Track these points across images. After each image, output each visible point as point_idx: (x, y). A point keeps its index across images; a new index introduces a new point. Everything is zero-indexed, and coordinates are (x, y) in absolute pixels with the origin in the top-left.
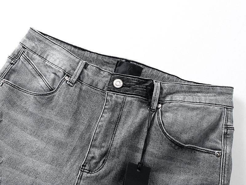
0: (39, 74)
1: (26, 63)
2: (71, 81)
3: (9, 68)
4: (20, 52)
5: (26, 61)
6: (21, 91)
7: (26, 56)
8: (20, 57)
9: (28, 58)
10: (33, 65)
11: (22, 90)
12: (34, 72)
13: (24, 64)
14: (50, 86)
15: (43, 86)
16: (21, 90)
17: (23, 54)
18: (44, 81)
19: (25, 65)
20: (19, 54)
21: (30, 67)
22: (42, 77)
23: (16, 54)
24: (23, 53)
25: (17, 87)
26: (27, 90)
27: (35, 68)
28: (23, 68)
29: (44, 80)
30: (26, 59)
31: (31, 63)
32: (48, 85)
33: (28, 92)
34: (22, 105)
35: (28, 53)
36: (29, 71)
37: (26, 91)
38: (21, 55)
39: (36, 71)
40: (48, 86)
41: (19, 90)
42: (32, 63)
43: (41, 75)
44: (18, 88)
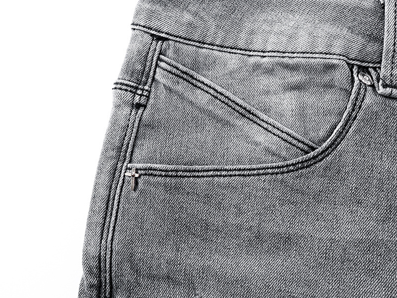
0: (242, 111)
1: (181, 87)
2: (388, 82)
3: (136, 125)
4: (149, 58)
5: (181, 80)
6: (203, 176)
7: (174, 63)
8: (155, 72)
9: (185, 69)
10: (210, 87)
11: (205, 174)
12: (220, 111)
13: (176, 92)
14: (299, 141)
15: (274, 148)
16: (201, 174)
17: (162, 60)
18: (270, 128)
19: (181, 97)
20: (148, 64)
21: (202, 98)
22: (255, 119)
23: (139, 67)
24: (159, 57)
25: (186, 171)
26: (219, 167)
27: (219, 96)
28: (176, 107)
29: (265, 126)
30: (177, 76)
31: (200, 85)
32: (290, 139)
33: (225, 170)
34: (232, 220)
35: (176, 51)
36: (202, 110)
37: (217, 170)
38: (157, 65)
39: (228, 102)
40: (294, 142)
41: (194, 176)
42: (203, 83)
43: (249, 112)
44: (189, 171)
